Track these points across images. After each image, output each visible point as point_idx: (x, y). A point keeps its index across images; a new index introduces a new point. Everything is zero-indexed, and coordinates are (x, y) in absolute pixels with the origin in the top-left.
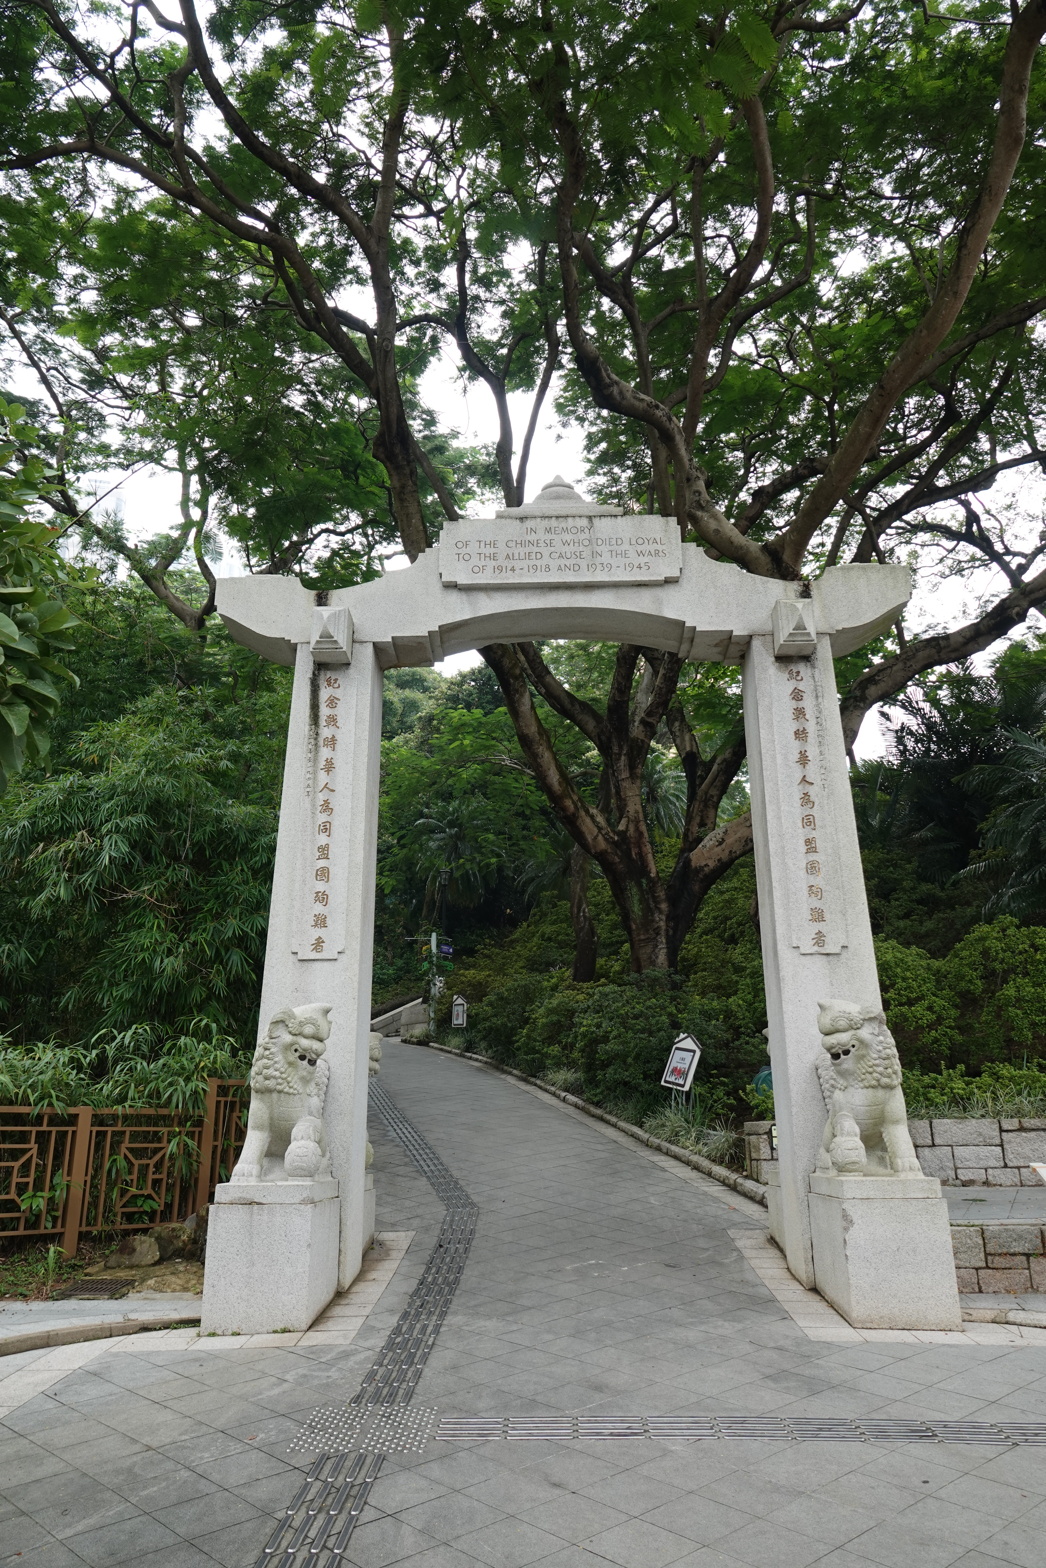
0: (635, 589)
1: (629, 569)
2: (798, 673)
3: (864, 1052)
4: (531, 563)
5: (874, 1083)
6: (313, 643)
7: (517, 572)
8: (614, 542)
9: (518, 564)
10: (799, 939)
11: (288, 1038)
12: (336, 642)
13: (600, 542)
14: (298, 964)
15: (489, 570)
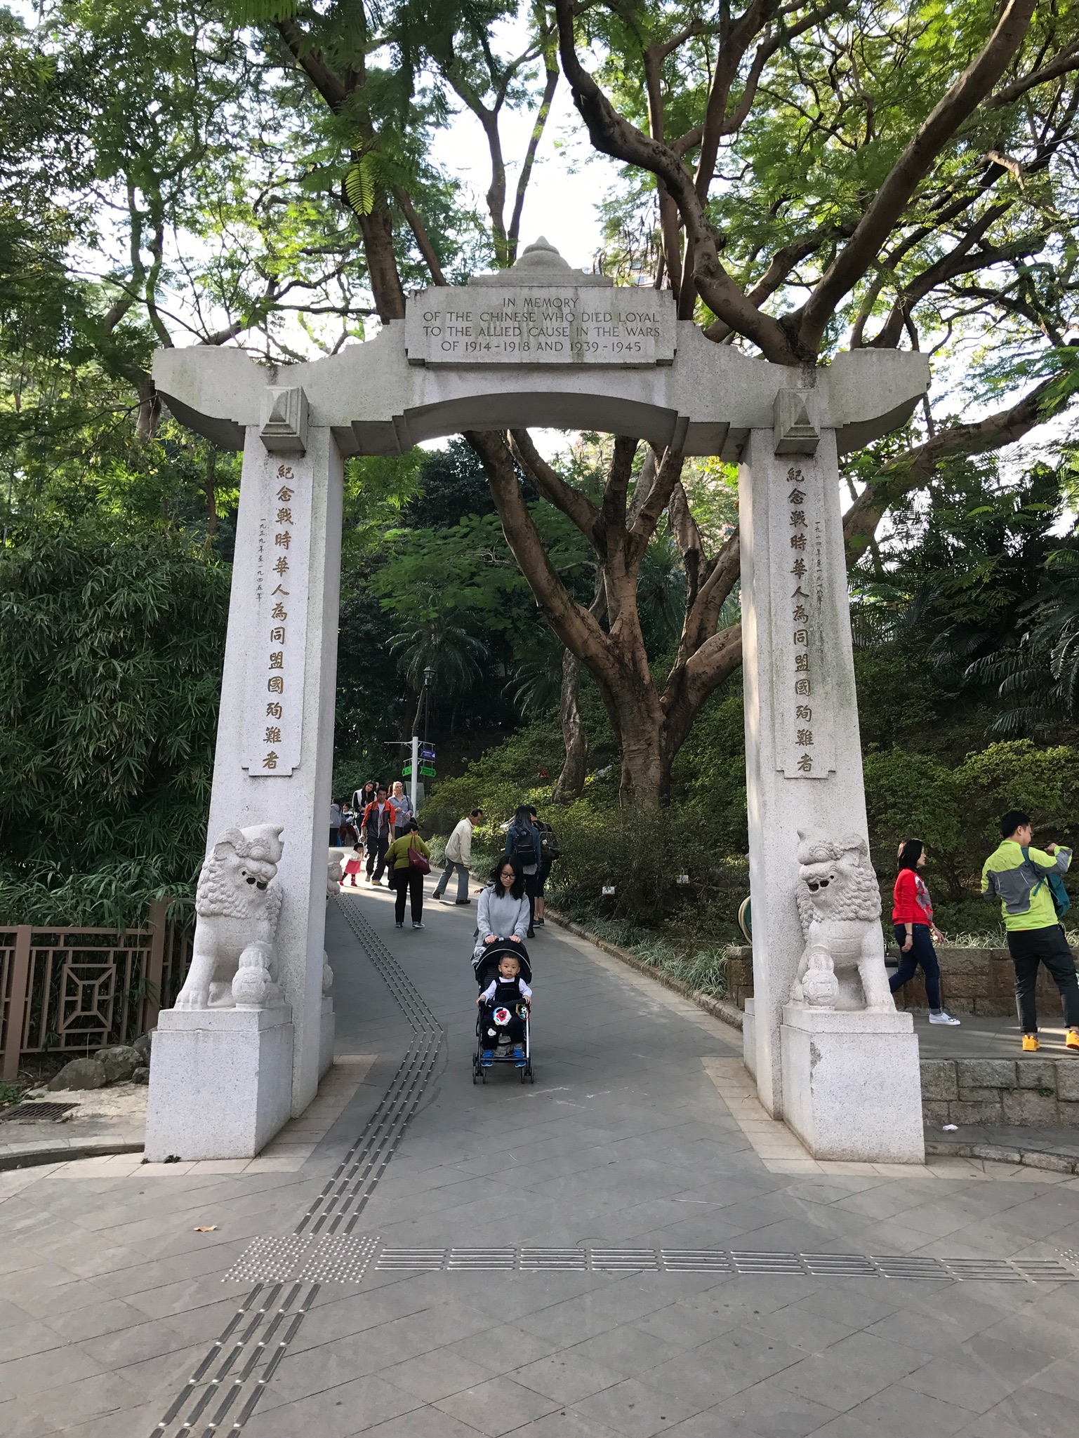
0: (623, 373)
1: (617, 349)
2: (799, 472)
3: (843, 883)
4: (508, 340)
5: (852, 915)
6: (262, 428)
7: (493, 349)
8: (601, 317)
9: (494, 341)
10: (784, 763)
11: (234, 860)
12: (288, 426)
13: (586, 317)
14: (249, 780)
15: (461, 347)
